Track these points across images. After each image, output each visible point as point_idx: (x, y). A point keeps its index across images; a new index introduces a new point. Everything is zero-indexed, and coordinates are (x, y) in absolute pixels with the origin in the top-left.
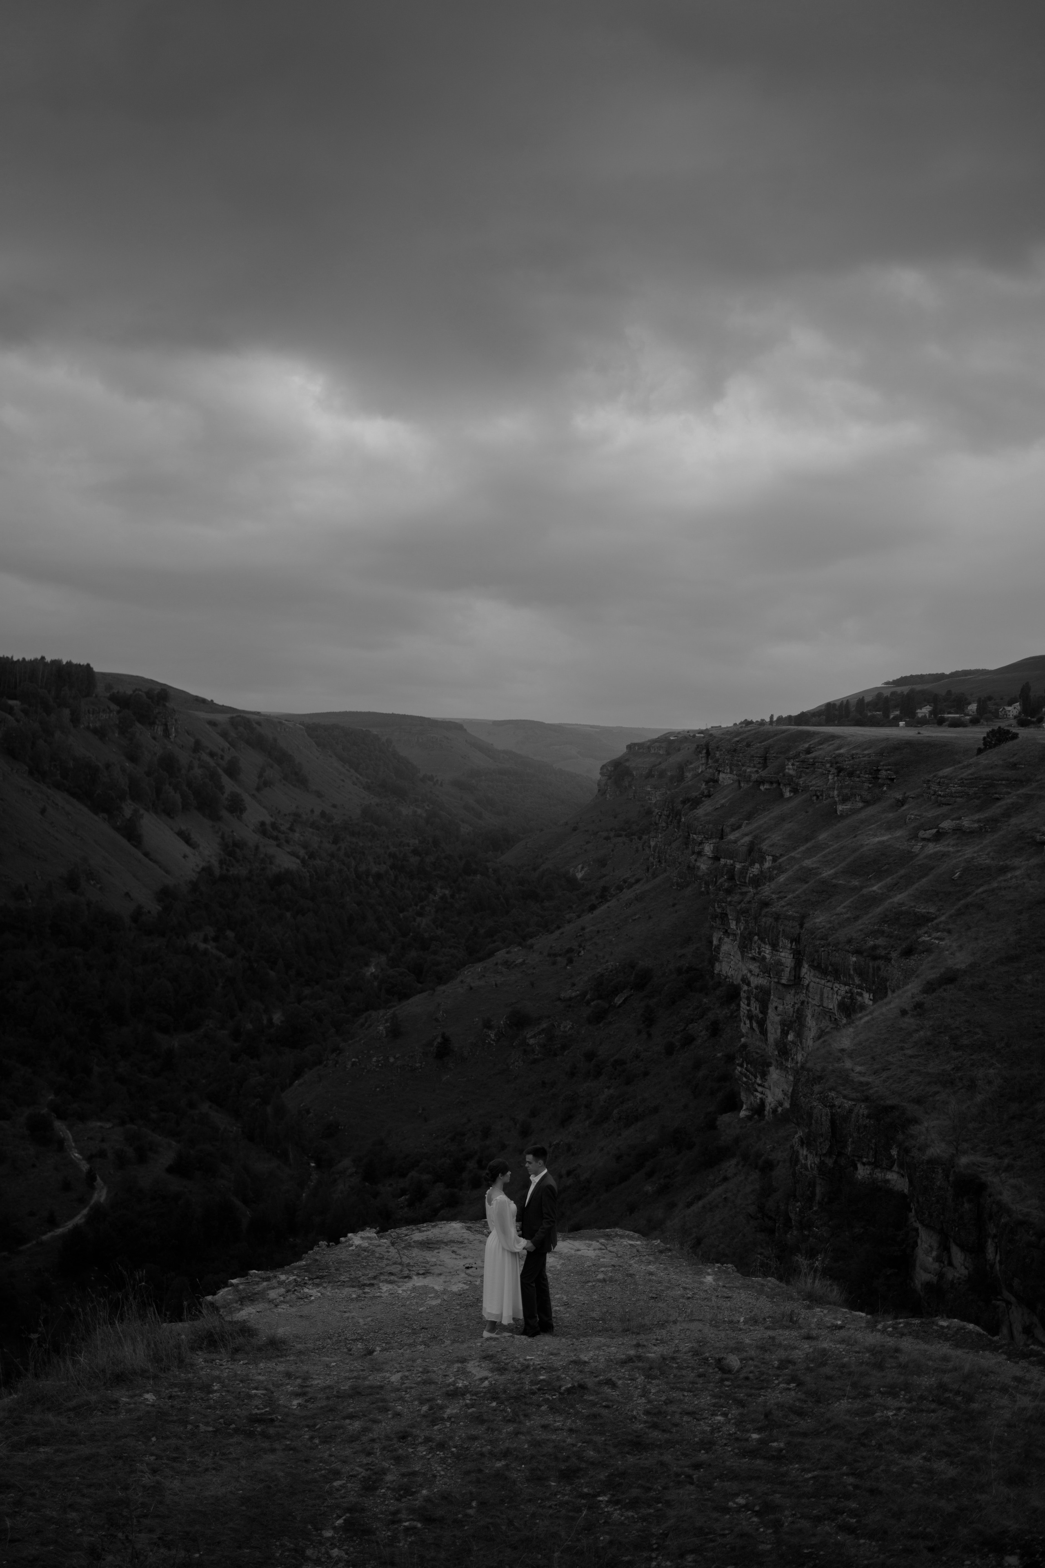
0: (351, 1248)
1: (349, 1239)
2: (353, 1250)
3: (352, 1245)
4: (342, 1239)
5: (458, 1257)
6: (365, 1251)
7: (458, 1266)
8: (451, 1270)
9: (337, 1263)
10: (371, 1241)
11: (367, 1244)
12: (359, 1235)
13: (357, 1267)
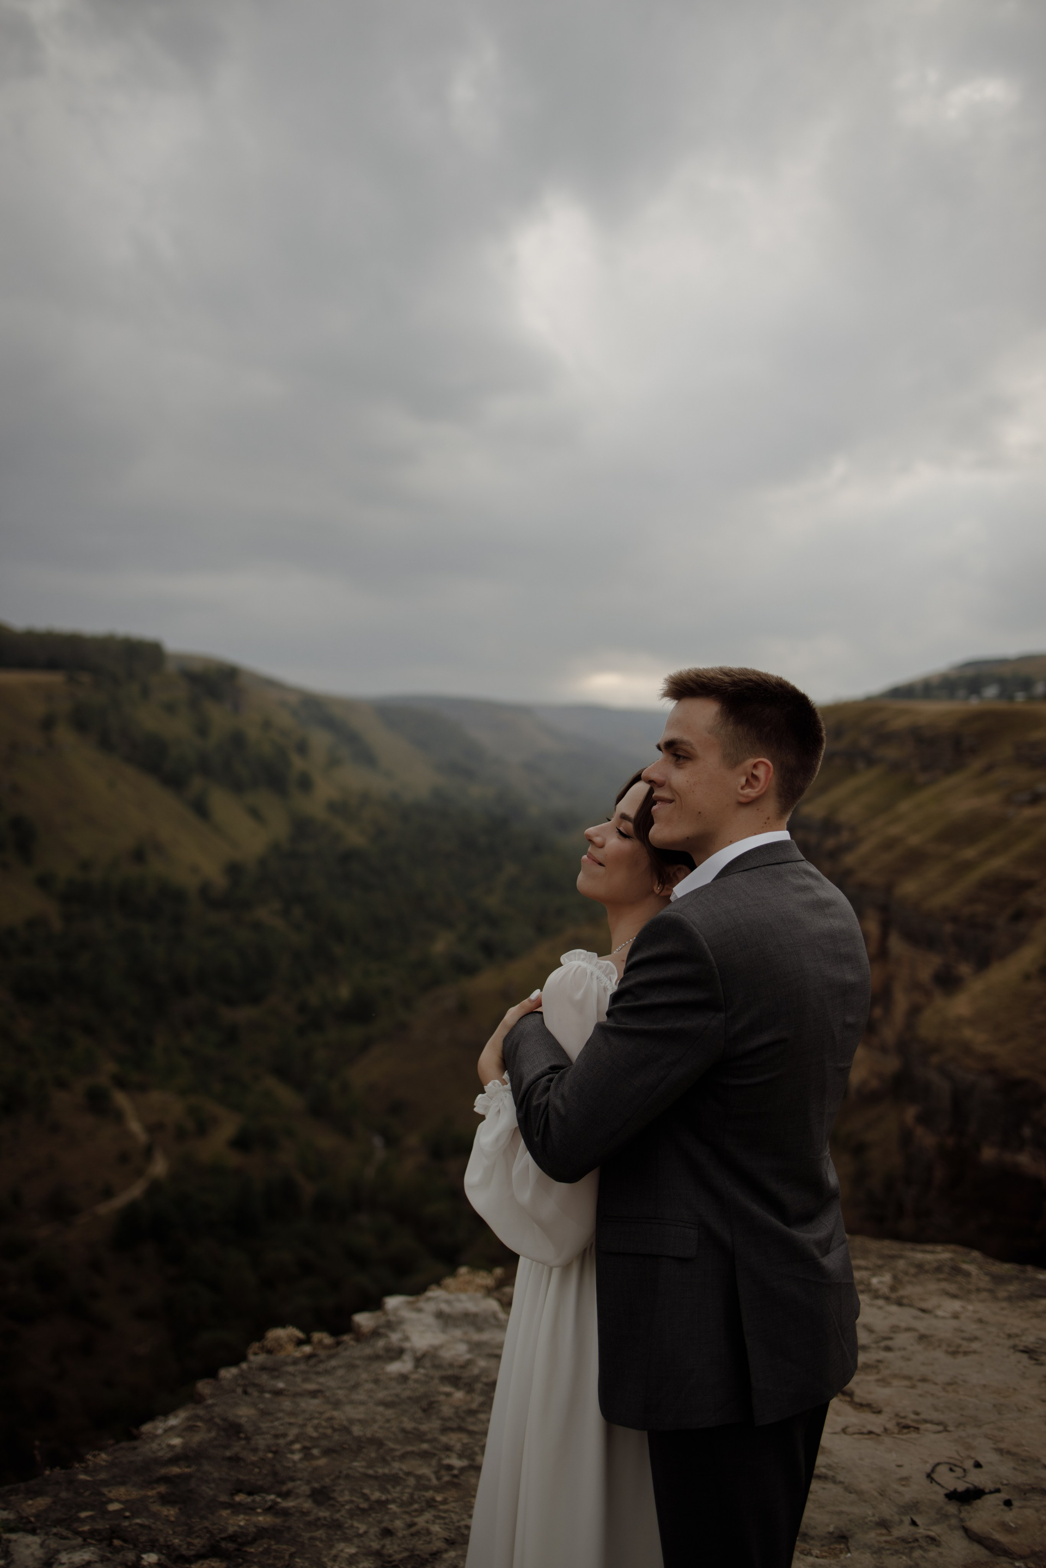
0: (395, 1367)
1: (391, 1326)
2: (403, 1378)
3: (397, 1353)
4: (363, 1320)
5: (874, 1422)
6: (454, 1381)
7: (905, 1480)
8: (887, 1511)
9: (327, 1452)
10: (480, 1329)
11: (462, 1348)
12: (430, 1307)
13: (422, 1484)
